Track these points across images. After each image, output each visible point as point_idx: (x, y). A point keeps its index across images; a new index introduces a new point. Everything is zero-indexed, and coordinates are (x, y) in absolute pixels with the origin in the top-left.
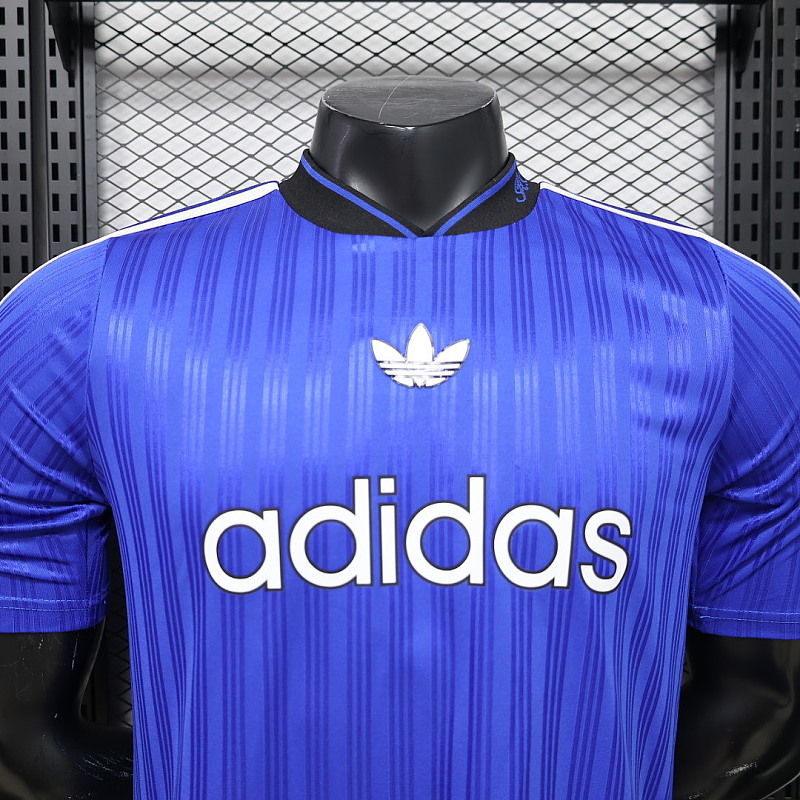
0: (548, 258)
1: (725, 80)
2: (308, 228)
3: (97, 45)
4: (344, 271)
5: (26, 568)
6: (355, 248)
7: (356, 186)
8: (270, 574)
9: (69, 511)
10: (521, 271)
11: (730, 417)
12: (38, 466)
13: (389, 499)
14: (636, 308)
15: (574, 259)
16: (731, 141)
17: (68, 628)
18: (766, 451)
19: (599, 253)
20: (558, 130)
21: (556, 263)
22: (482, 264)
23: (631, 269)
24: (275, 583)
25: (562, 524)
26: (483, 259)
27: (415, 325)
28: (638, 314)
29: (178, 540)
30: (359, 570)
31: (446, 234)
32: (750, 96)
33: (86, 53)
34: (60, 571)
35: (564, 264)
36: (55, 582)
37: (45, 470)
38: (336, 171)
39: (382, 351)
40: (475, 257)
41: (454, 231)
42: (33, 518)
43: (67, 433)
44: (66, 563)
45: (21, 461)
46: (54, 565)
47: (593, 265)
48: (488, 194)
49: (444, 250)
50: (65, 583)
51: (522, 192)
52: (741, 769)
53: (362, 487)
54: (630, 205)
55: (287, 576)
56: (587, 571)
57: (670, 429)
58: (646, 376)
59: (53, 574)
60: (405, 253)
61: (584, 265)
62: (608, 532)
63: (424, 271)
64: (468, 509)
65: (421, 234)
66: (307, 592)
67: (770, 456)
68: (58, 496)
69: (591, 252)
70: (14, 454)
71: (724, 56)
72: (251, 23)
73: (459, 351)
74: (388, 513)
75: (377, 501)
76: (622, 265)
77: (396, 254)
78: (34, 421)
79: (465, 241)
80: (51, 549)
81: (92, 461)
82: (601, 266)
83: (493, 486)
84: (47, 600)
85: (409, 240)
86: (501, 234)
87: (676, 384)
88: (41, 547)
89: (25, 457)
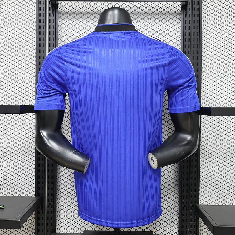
1: (183, 15)
3: (58, 8)
16: (184, 28)
32: (188, 19)
33: (56, 10)
71: (183, 11)
72: (89, 4)
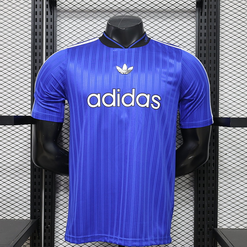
0: (149, 52)
1: (198, 14)
2: (105, 47)
3: (57, 6)
4: (112, 54)
5: (52, 109)
6: (114, 50)
7: (114, 39)
8: (99, 104)
9: (60, 99)
10: (144, 55)
11: (182, 82)
12: (56, 89)
13: (118, 93)
14: (164, 62)
15: (154, 53)
17: (58, 122)
18: (189, 88)
19: (159, 52)
20: (160, 25)
21: (150, 53)
22: (137, 53)
23: (164, 54)
24: (99, 106)
25: (148, 97)
26: (137, 52)
27: (124, 64)
28: (165, 63)
29: (82, 100)
30: (114, 104)
31: (130, 48)
32: (204, 18)
34: (57, 110)
35: (152, 53)
36: (57, 112)
37: (57, 90)
38: (110, 36)
39: (118, 68)
40: (135, 52)
41: (132, 47)
42: (54, 99)
43: (62, 83)
44: (59, 109)
45: (53, 88)
46: (56, 109)
47: (157, 54)
48: (138, 41)
49: (130, 51)
50: (58, 113)
51: (146, 40)
52: (191, 157)
53: (114, 90)
54: (168, 42)
55: (101, 105)
56: (152, 105)
57: (170, 83)
58: (165, 73)
59: (56, 111)
60: (123, 51)
61: (156, 54)
62: (156, 99)
63: (126, 55)
64: (132, 94)
65: (126, 48)
66: (105, 107)
67: (190, 89)
68: (59, 95)
69: (157, 52)
70: (52, 86)
71: (198, 8)
73: (131, 68)
74: (119, 95)
75: (117, 93)
76: (163, 54)
77: (121, 52)
78: (56, 80)
79: (134, 49)
80: (56, 105)
81: (65, 89)
82: (159, 54)
83: (136, 90)
84: (55, 115)
85: (123, 49)
86: (141, 48)
87: (171, 75)
88: (55, 105)
89: (54, 87)
